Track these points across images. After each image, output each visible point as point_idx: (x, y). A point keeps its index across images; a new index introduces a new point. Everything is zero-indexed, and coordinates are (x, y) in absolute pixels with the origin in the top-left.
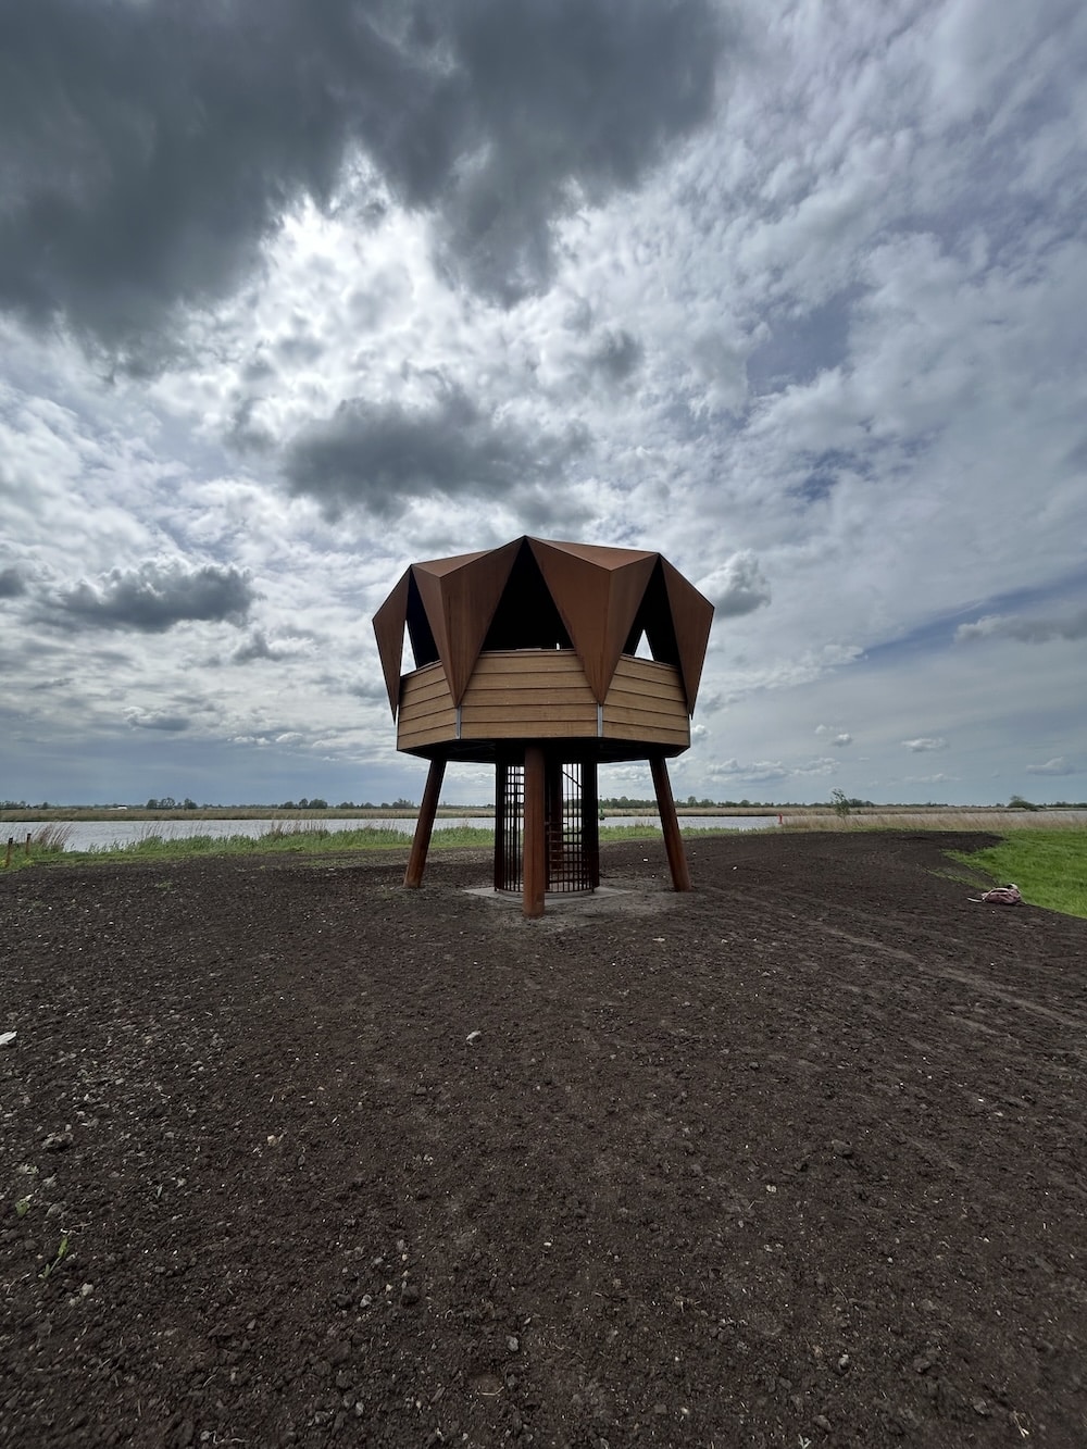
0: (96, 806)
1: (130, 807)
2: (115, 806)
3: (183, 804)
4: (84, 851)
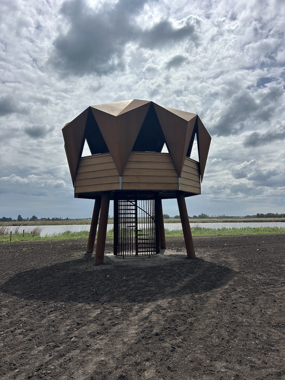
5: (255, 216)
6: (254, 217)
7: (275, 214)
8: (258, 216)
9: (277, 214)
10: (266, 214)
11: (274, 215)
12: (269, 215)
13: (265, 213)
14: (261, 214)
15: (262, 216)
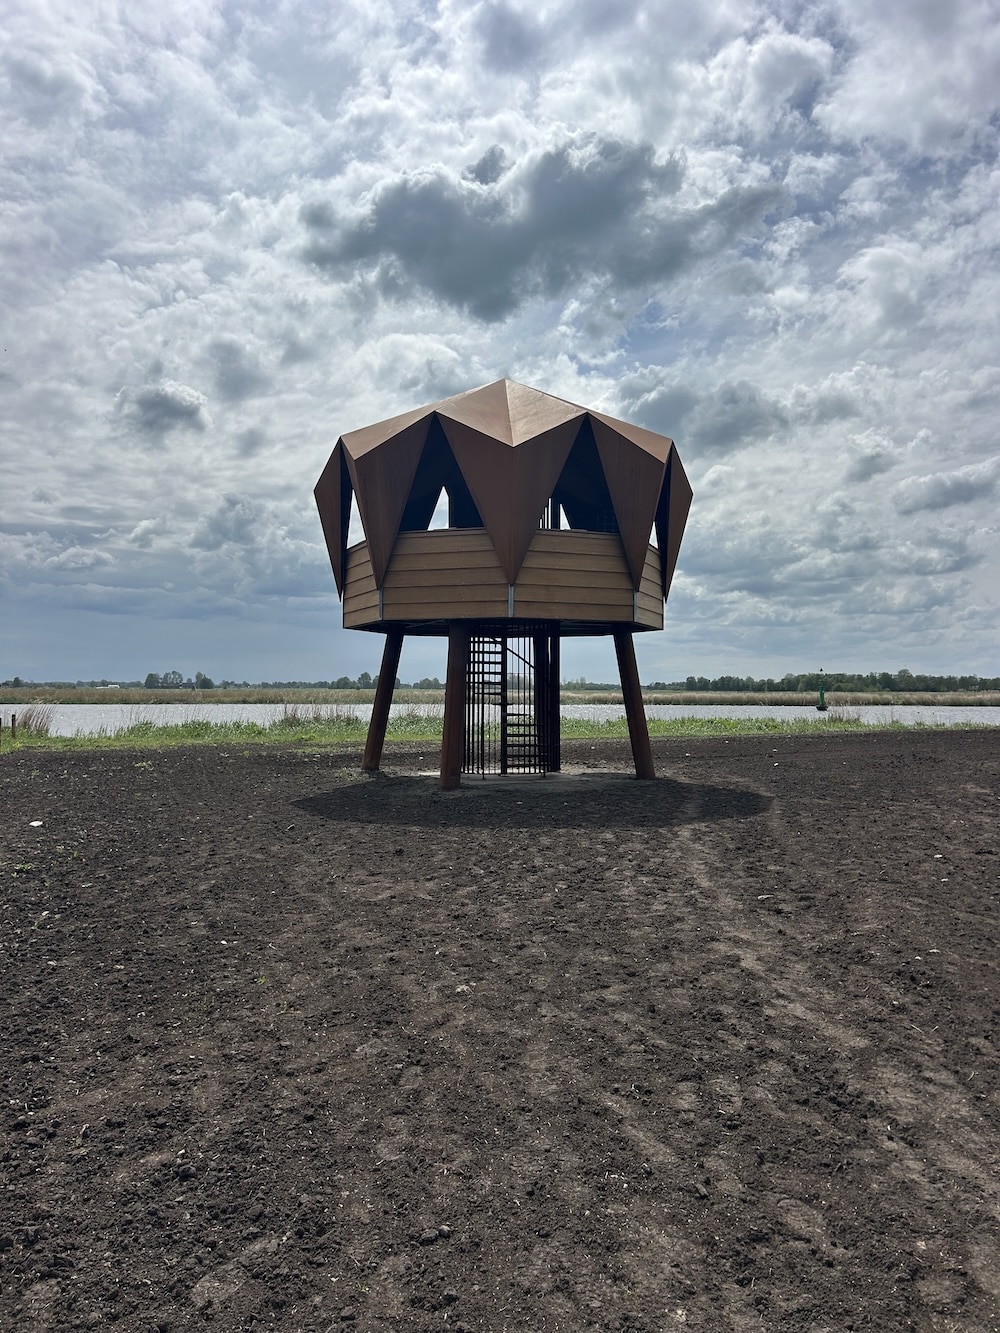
0: (80, 684)
1: (123, 685)
2: (104, 684)
3: (194, 680)
4: (69, 736)
5: (682, 684)
6: (676, 687)
7: (744, 679)
8: (691, 685)
9: (749, 679)
10: (714, 682)
11: (741, 684)
12: (726, 684)
13: (713, 676)
14: (701, 680)
15: (704, 685)
